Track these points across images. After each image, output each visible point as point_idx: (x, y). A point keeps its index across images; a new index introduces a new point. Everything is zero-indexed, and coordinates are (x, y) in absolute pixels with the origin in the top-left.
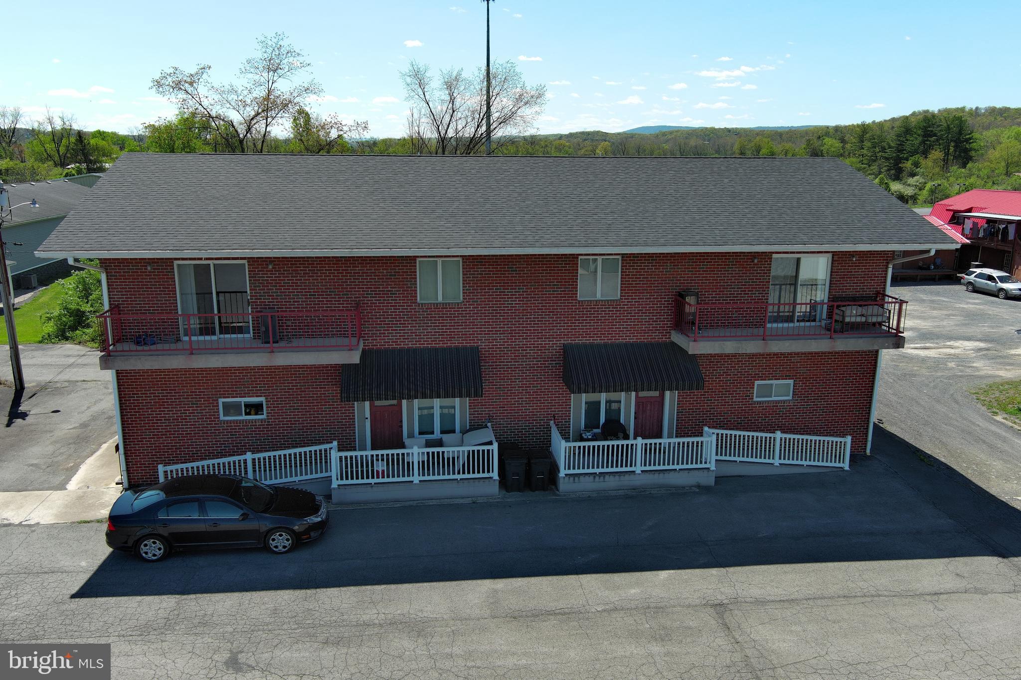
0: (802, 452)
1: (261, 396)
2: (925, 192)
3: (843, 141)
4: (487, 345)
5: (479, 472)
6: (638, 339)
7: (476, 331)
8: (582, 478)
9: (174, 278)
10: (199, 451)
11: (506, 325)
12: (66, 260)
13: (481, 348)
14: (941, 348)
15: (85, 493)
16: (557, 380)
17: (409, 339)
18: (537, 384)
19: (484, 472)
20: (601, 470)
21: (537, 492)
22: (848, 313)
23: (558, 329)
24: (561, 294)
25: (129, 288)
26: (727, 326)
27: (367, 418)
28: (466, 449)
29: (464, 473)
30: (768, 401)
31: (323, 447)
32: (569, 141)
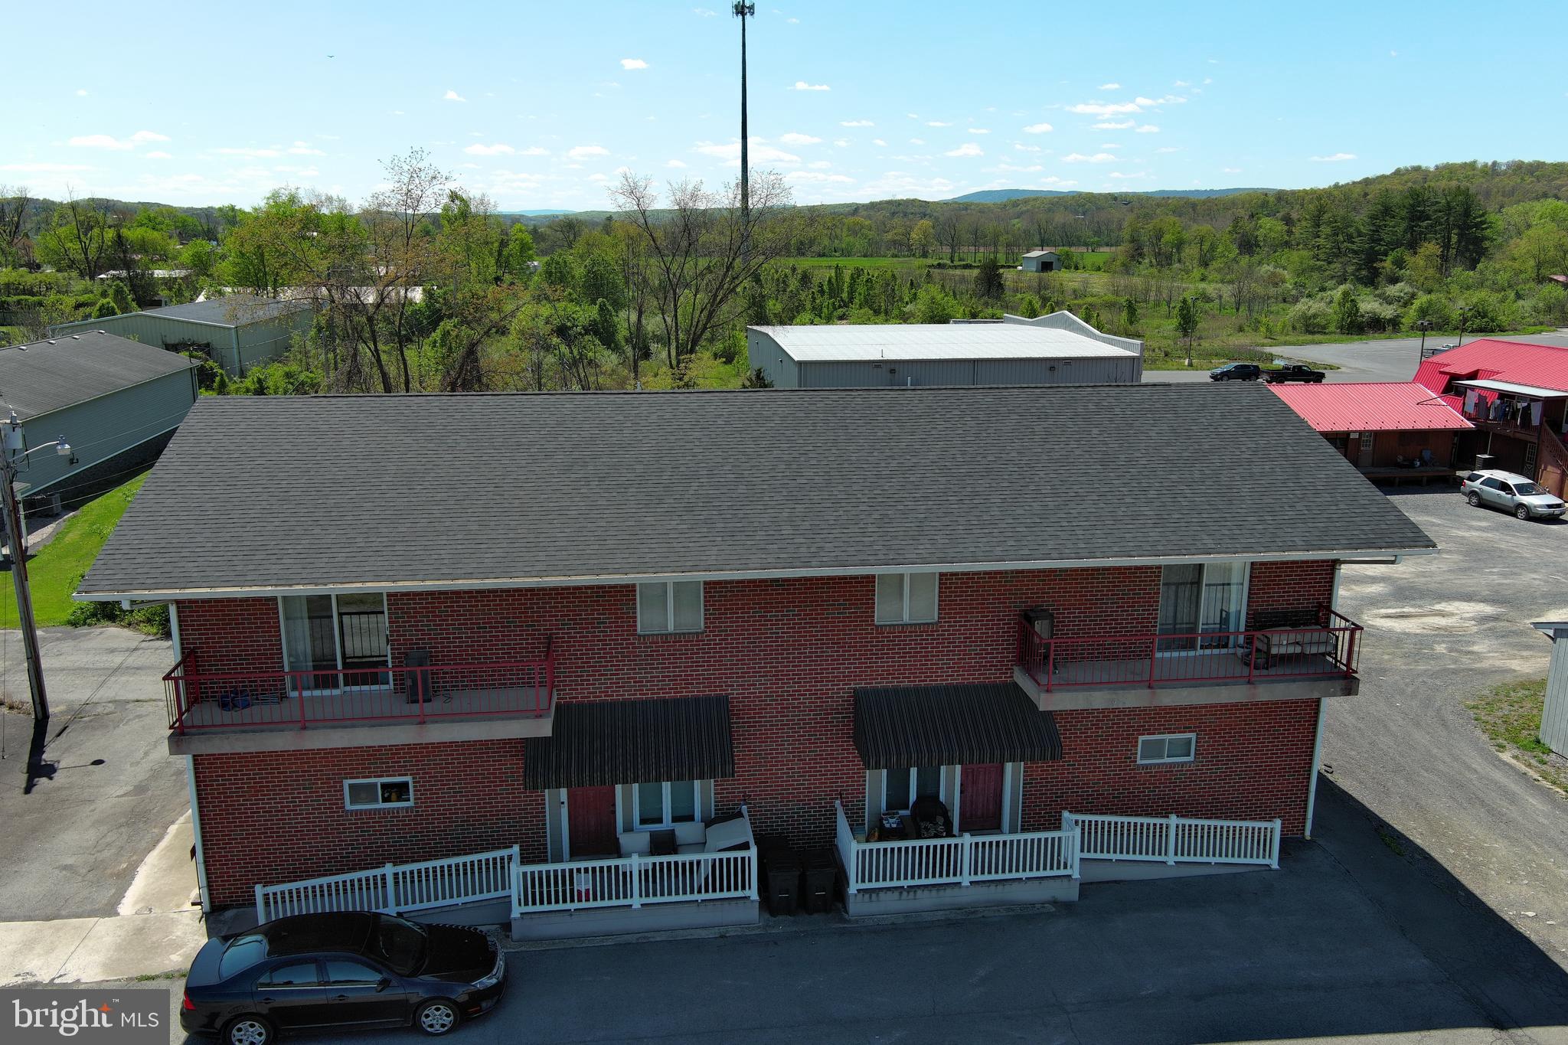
0: (1209, 836)
1: (406, 775)
2: (1412, 311)
3: (1288, 221)
4: (741, 694)
5: (729, 889)
6: (965, 679)
7: (724, 674)
8: (882, 894)
9: (277, 608)
10: (314, 855)
11: (768, 663)
12: (118, 603)
13: (731, 698)
14: (1425, 616)
15: (145, 921)
16: (846, 741)
17: (624, 687)
18: (814, 747)
19: (736, 889)
20: (910, 882)
21: (816, 916)
22: (1275, 639)
23: (847, 668)
24: (851, 617)
25: (210, 625)
26: (1096, 657)
27: (563, 803)
28: (710, 856)
29: (707, 891)
30: (1159, 764)
31: (498, 854)
32: (869, 217)
